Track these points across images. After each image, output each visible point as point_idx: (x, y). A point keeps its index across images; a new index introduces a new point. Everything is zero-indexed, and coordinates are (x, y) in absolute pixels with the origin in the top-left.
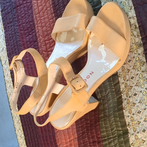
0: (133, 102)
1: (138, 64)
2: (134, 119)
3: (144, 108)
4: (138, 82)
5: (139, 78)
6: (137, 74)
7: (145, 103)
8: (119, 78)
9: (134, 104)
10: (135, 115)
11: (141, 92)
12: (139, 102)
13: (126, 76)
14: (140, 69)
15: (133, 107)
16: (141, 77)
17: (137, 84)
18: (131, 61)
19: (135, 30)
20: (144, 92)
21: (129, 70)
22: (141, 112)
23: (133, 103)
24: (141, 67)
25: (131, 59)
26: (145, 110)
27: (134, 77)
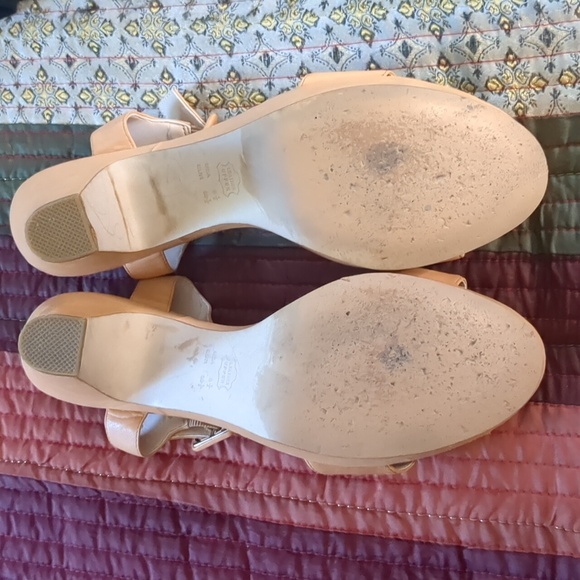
0: (502, 63)
1: (359, 15)
2: (570, 69)
3: (536, 12)
4: (428, 25)
5: (413, 17)
6: (397, 23)
7: (515, 7)
9: (511, 57)
10: (557, 61)
12: (508, 32)
14: (381, 7)
15: (519, 66)
16: (412, 10)
18: (340, 48)
19: (233, 4)
20: (473, 4)
21: (372, 66)
22: (547, 32)
23: (505, 61)
25: (330, 50)
26: (544, 11)
27: (405, 43)
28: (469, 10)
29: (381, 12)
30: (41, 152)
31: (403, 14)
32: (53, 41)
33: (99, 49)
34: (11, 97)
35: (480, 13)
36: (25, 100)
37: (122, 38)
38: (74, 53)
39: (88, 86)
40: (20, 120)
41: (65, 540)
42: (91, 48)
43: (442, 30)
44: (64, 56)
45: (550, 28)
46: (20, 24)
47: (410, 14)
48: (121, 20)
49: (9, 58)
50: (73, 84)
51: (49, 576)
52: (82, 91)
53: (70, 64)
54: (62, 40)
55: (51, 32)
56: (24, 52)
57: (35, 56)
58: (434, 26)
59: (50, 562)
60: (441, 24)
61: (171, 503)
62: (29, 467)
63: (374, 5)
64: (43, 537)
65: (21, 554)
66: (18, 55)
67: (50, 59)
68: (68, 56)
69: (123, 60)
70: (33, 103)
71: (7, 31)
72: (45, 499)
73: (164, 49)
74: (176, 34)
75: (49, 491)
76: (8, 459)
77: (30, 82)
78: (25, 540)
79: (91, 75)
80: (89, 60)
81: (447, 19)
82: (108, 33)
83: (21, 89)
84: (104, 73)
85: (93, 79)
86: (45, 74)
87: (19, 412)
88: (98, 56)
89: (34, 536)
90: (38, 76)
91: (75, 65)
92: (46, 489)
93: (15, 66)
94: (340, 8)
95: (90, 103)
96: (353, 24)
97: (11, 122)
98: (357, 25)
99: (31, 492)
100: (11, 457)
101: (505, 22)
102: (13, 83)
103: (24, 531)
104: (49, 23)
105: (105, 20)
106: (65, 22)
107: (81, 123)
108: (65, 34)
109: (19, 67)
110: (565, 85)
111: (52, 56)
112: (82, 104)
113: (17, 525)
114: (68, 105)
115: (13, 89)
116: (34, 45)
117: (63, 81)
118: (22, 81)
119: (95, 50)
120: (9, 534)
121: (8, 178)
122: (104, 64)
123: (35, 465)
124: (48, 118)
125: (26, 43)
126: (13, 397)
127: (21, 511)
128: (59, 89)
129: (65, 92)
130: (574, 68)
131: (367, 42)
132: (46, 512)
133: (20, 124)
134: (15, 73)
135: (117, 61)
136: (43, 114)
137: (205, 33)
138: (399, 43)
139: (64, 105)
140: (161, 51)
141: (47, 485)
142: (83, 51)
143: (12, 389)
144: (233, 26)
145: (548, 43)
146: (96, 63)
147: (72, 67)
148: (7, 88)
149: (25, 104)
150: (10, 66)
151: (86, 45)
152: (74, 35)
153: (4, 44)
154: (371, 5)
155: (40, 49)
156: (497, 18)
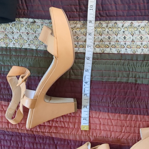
0: (131, 42)
1: (99, 29)
3: (139, 32)
4: (115, 33)
5: (111, 31)
6: (108, 32)
7: (134, 31)
8: (105, 52)
9: (133, 41)
10: (143, 43)
11: (124, 32)
12: (133, 36)
13: (105, 45)
14: (104, 28)
15: (135, 43)
16: (111, 29)
17: (115, 34)
20: (125, 29)
21: (101, 41)
22: (141, 37)
24: (103, 26)
26: (141, 32)
27: (109, 36)
28: (124, 30)
29: (104, 29)
30: (19, 54)
32: (23, 29)
33: (36, 31)
34: (12, 41)
35: (127, 31)
38: (29, 32)
39: (32, 40)
40: (14, 46)
41: (26, 146)
42: (34, 31)
43: (118, 34)
46: (15, 24)
47: (111, 30)
48: (42, 25)
49: (11, 32)
50: (28, 39)
53: (28, 34)
54: (26, 28)
55: (23, 26)
56: (15, 31)
57: (18, 32)
58: (116, 33)
60: (118, 33)
61: (52, 137)
62: (16, 129)
63: (103, 27)
64: (20, 146)
67: (23, 33)
68: (27, 32)
70: (17, 42)
71: (11, 25)
72: (20, 137)
75: (22, 135)
76: (10, 127)
77: (17, 38)
80: (33, 34)
81: (119, 32)
82: (38, 28)
83: (15, 39)
84: (37, 37)
85: (34, 38)
86: (21, 36)
88: (35, 33)
89: (17, 146)
90: (19, 37)
92: (21, 134)
93: (13, 34)
95: (33, 44)
96: (98, 31)
97: (11, 47)
98: (99, 32)
99: (16, 135)
100: (11, 127)
101: (132, 34)
102: (12, 37)
103: (15, 144)
104: (23, 24)
105: (38, 25)
106: (27, 24)
107: (30, 48)
108: (27, 27)
110: (145, 48)
111: (23, 32)
112: (31, 44)
113: (13, 143)
114: (27, 44)
116: (18, 29)
117: (26, 38)
118: (15, 37)
120: (11, 145)
121: (10, 60)
122: (37, 35)
123: (18, 129)
124: (21, 46)
125: (16, 28)
127: (14, 140)
128: (25, 40)
129: (26, 41)
130: (147, 45)
131: (100, 35)
132: (21, 140)
133: (14, 47)
134: (13, 35)
136: (20, 45)
138: (108, 36)
139: (26, 44)
141: (21, 133)
142: (31, 32)
145: (141, 39)
147: (28, 35)
148: (11, 39)
149: (15, 43)
150: (11, 33)
151: (32, 30)
152: (29, 27)
153: (10, 28)
154: (102, 27)
155: (20, 30)
156: (130, 33)
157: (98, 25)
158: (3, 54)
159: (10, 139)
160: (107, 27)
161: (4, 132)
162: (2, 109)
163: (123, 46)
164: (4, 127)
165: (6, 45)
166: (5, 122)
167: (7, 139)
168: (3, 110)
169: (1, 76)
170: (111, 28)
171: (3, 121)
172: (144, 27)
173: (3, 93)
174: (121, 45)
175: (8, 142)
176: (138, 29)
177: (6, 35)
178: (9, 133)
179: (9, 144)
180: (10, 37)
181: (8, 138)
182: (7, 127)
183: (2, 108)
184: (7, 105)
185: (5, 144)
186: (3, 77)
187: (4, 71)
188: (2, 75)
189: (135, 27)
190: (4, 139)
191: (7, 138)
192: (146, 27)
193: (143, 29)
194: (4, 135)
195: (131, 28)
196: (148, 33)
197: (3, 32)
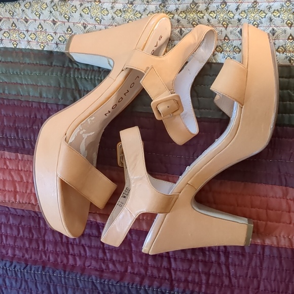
1: (192, 15)
2: (282, 46)
3: (269, 21)
4: (221, 22)
6: (208, 20)
7: (260, 18)
10: (277, 42)
11: (239, 20)
14: (202, 13)
16: (215, 15)
17: (223, 25)
18: (183, 29)
20: (242, 15)
22: (273, 29)
24: (199, 9)
25: (179, 29)
26: (273, 21)
28: (240, 18)
29: (202, 15)
30: (38, 62)
31: (211, 16)
32: (46, 13)
33: (69, 18)
34: (24, 36)
35: (245, 19)
36: (31, 38)
37: (81, 14)
38: (57, 19)
39: (63, 35)
40: (28, 47)
41: (46, 237)
42: (65, 18)
43: (228, 25)
44: (51, 19)
45: (275, 28)
46: (30, 3)
47: (214, 17)
48: (81, 6)
49: (24, 18)
50: (55, 33)
51: (38, 254)
52: (60, 37)
53: (54, 24)
54: (51, 12)
55: (46, 8)
56: (31, 16)
57: (37, 18)
58: (224, 23)
59: (39, 248)
60: (227, 22)
62: (30, 205)
63: (199, 11)
64: (35, 236)
65: (24, 244)
66: (28, 17)
67: (44, 21)
68: (53, 20)
69: (80, 24)
70: (35, 39)
71: (23, 6)
72: (37, 220)
73: (101, 21)
74: (107, 15)
75: (39, 216)
76: (19, 201)
77: (34, 30)
78: (26, 238)
79: (65, 30)
80: (64, 23)
81: (231, 20)
82: (74, 11)
83: (30, 33)
84: (71, 30)
85: (66, 32)
86: (42, 27)
87: (25, 181)
88: (68, 21)
89: (31, 236)
90: (38, 28)
91: (57, 24)
92: (38, 215)
93: (27, 22)
94: (184, 12)
95: (64, 43)
96: (189, 19)
97: (23, 48)
98: (191, 20)
99: (30, 216)
100: (21, 201)
101: (256, 24)
102: (25, 30)
103: (26, 234)
104: (45, 4)
105: (73, 6)
106: (53, 4)
107: (58, 51)
108: (52, 10)
109: (29, 22)
110: (279, 52)
111: (45, 19)
112: (60, 42)
113: (23, 231)
114: (53, 42)
115: (25, 33)
116: (37, 13)
117: (50, 31)
118: (29, 30)
119: (67, 18)
120: (18, 235)
121: (20, 73)
122: (71, 25)
123: (33, 204)
124: (42, 47)
125: (32, 12)
126: (22, 174)
127: (25, 225)
128: (48, 35)
129: (52, 36)
130: (284, 46)
132: (37, 226)
133: (28, 49)
134: (27, 25)
135: (78, 25)
136: (40, 45)
137: (121, 16)
139: (51, 42)
140: (99, 22)
141: (38, 213)
142: (61, 19)
143: (21, 170)
144: (134, 15)
145: (273, 34)
146: (67, 24)
147: (56, 25)
148: (22, 32)
149: (31, 40)
150: (24, 22)
151: (63, 16)
152: (57, 10)
153: (21, 11)
154: (197, 11)
155: (40, 15)
156: (252, 22)
157: (190, 7)
158: (8, 62)
159: (17, 224)
160: (207, 11)
161: (7, 210)
162: (5, 167)
163: (238, 49)
164: (7, 199)
165: (14, 45)
166: (10, 190)
167: (13, 224)
168: (7, 168)
169: (4, 104)
170: (214, 12)
171: (7, 189)
172: (279, 10)
173: (6, 136)
174: (233, 46)
175: (14, 228)
176: (266, 14)
177: (14, 25)
178: (17, 212)
179: (15, 233)
180: (21, 29)
181: (15, 222)
182: (13, 199)
183: (5, 164)
184: (14, 158)
185: (8, 233)
186: (7, 105)
187: (10, 94)
188: (5, 101)
189: (261, 11)
190: (6, 222)
191: (11, 221)
192: (282, 9)
193: (278, 15)
194: (6, 215)
195: (253, 13)
196: (286, 23)
197: (8, 18)
